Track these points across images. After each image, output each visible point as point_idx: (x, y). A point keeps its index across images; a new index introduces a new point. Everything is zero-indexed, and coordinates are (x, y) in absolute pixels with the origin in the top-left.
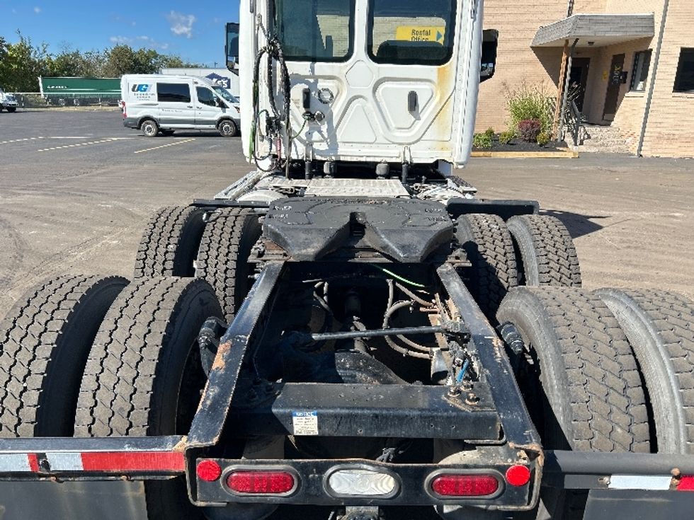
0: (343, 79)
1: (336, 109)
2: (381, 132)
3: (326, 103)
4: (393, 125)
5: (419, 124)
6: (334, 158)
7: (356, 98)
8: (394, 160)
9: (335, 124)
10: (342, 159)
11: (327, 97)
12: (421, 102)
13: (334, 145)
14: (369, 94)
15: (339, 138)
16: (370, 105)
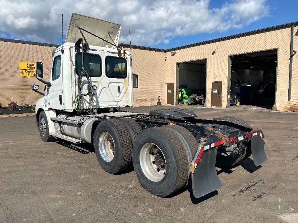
0: (100, 82)
1: (98, 92)
2: (111, 98)
3: (95, 90)
4: (114, 96)
5: (121, 95)
6: (98, 107)
7: (103, 88)
8: (115, 107)
9: (98, 96)
10: (100, 107)
11: (95, 88)
12: (121, 88)
13: (98, 103)
14: (107, 87)
15: (99, 101)
16: (108, 90)
